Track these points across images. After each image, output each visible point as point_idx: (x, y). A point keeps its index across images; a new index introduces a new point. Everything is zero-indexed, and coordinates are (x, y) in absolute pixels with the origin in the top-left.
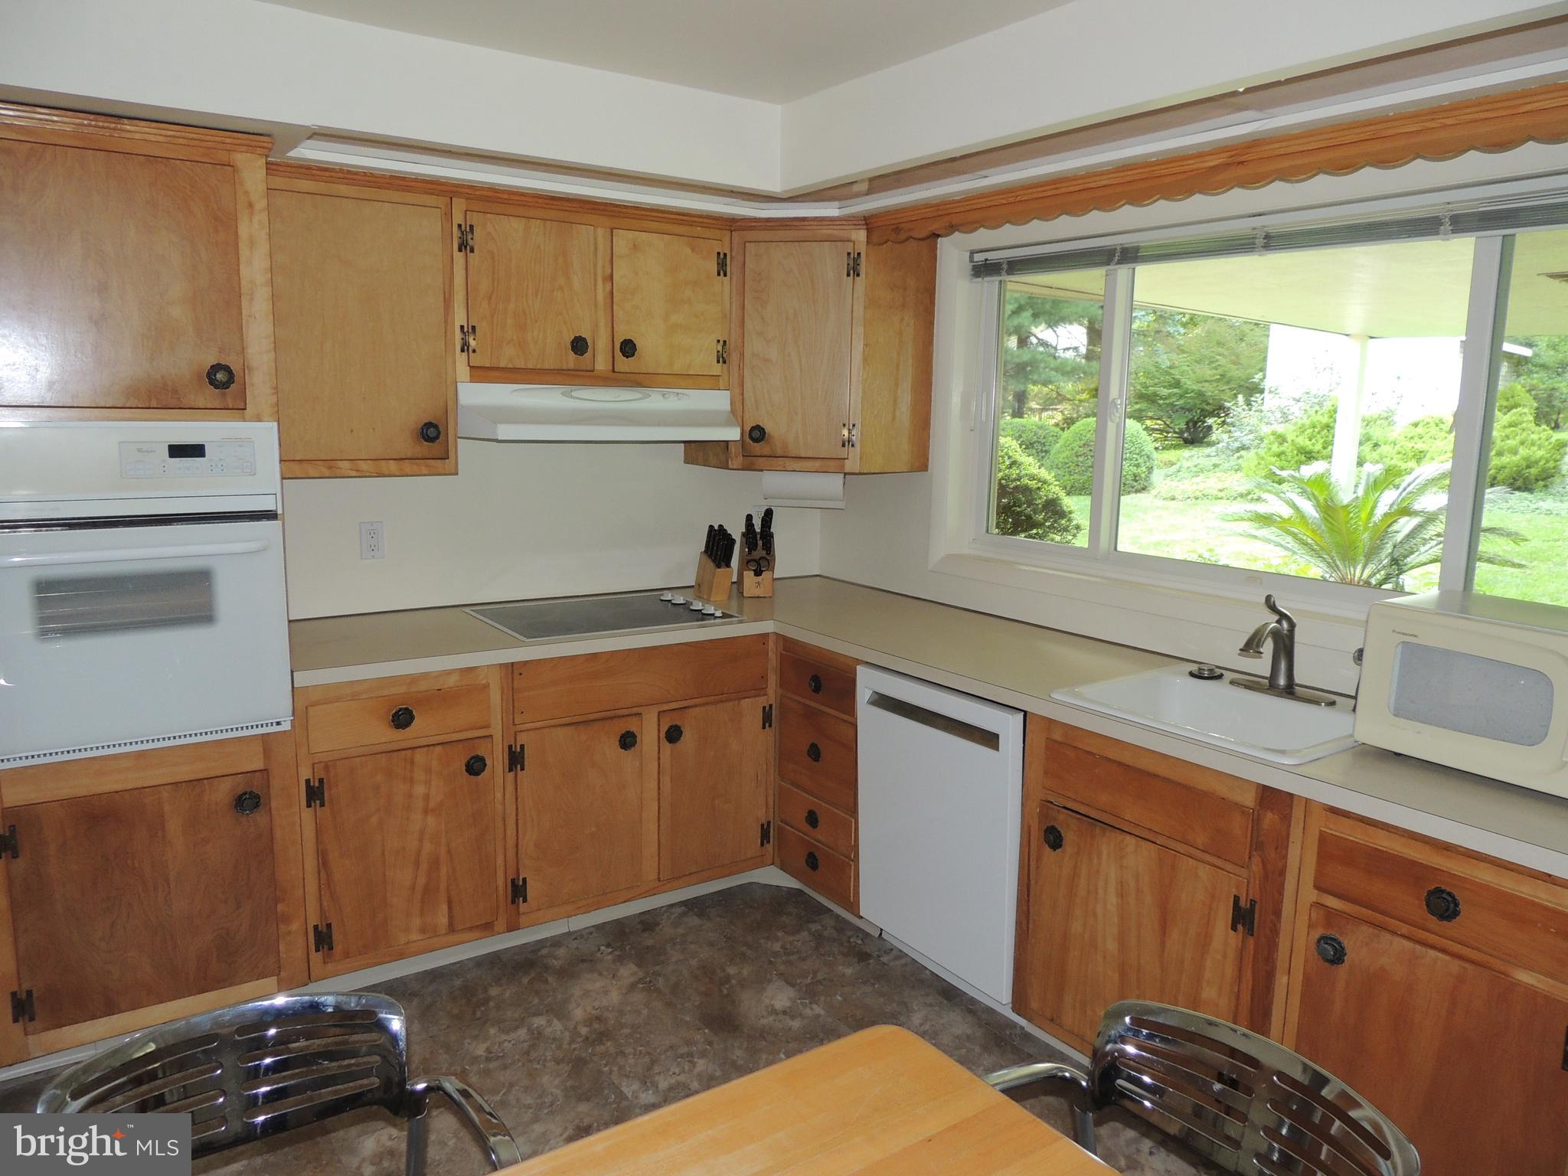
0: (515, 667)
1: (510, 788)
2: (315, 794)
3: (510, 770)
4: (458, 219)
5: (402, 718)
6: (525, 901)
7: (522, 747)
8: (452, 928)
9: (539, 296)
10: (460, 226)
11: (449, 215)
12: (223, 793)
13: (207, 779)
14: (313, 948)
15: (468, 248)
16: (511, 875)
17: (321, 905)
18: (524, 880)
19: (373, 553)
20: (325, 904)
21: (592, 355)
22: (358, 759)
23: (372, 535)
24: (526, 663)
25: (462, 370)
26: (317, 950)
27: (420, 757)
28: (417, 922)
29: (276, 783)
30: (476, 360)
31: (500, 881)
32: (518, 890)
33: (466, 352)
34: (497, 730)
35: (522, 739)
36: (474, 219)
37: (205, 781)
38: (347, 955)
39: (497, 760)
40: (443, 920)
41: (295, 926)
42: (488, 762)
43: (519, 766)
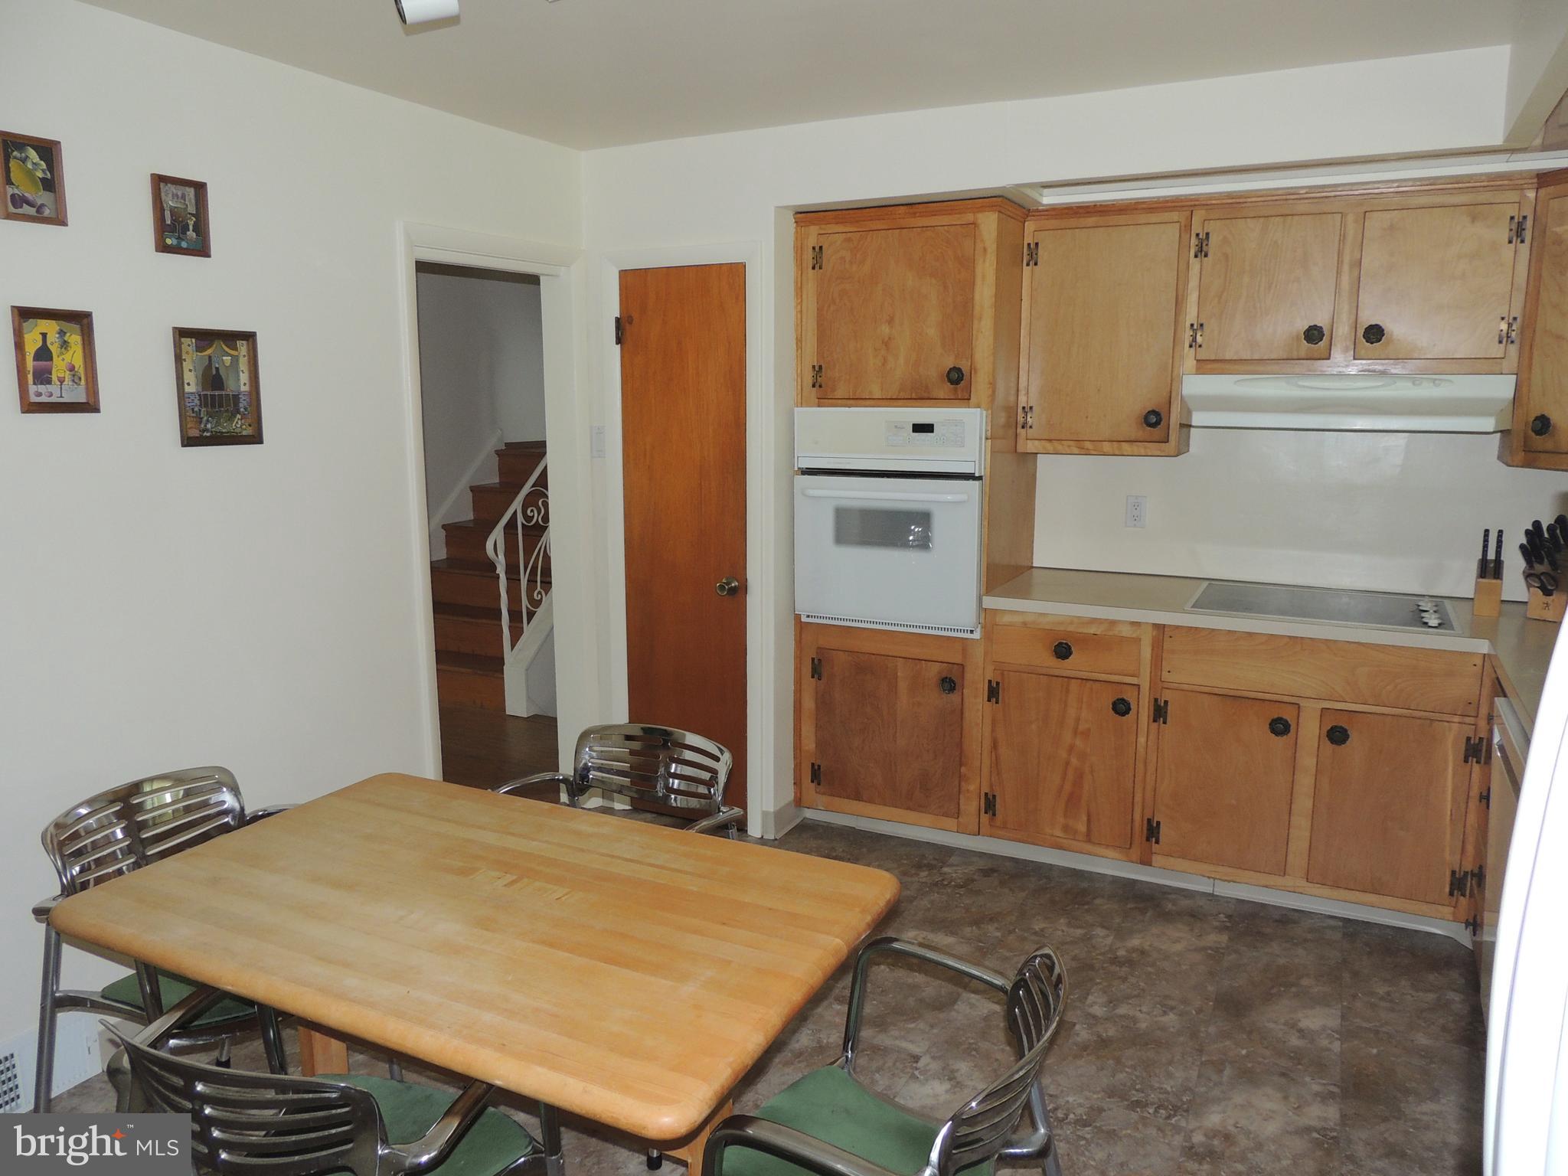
0: (1166, 629)
1: (1152, 737)
2: (993, 692)
3: (1155, 721)
4: (1196, 228)
5: (1063, 651)
6: (1157, 842)
7: (1166, 702)
8: (1089, 838)
9: (1272, 291)
10: (1198, 235)
11: (1189, 226)
12: (933, 671)
13: (925, 660)
14: (983, 810)
15: (1203, 253)
16: (1148, 815)
17: (991, 779)
18: (1158, 823)
19: (1135, 522)
20: (993, 779)
21: (1328, 343)
22: (1025, 674)
23: (1136, 507)
24: (1177, 627)
25: (1190, 363)
26: (986, 813)
27: (1074, 684)
28: (1061, 820)
29: (968, 676)
30: (1203, 354)
31: (1137, 816)
32: (1152, 831)
33: (1194, 348)
34: (1145, 683)
35: (1167, 695)
36: (1211, 227)
37: (923, 662)
38: (1004, 827)
39: (1143, 710)
40: (1082, 827)
41: (972, 787)
42: (1133, 706)
43: (1162, 719)
